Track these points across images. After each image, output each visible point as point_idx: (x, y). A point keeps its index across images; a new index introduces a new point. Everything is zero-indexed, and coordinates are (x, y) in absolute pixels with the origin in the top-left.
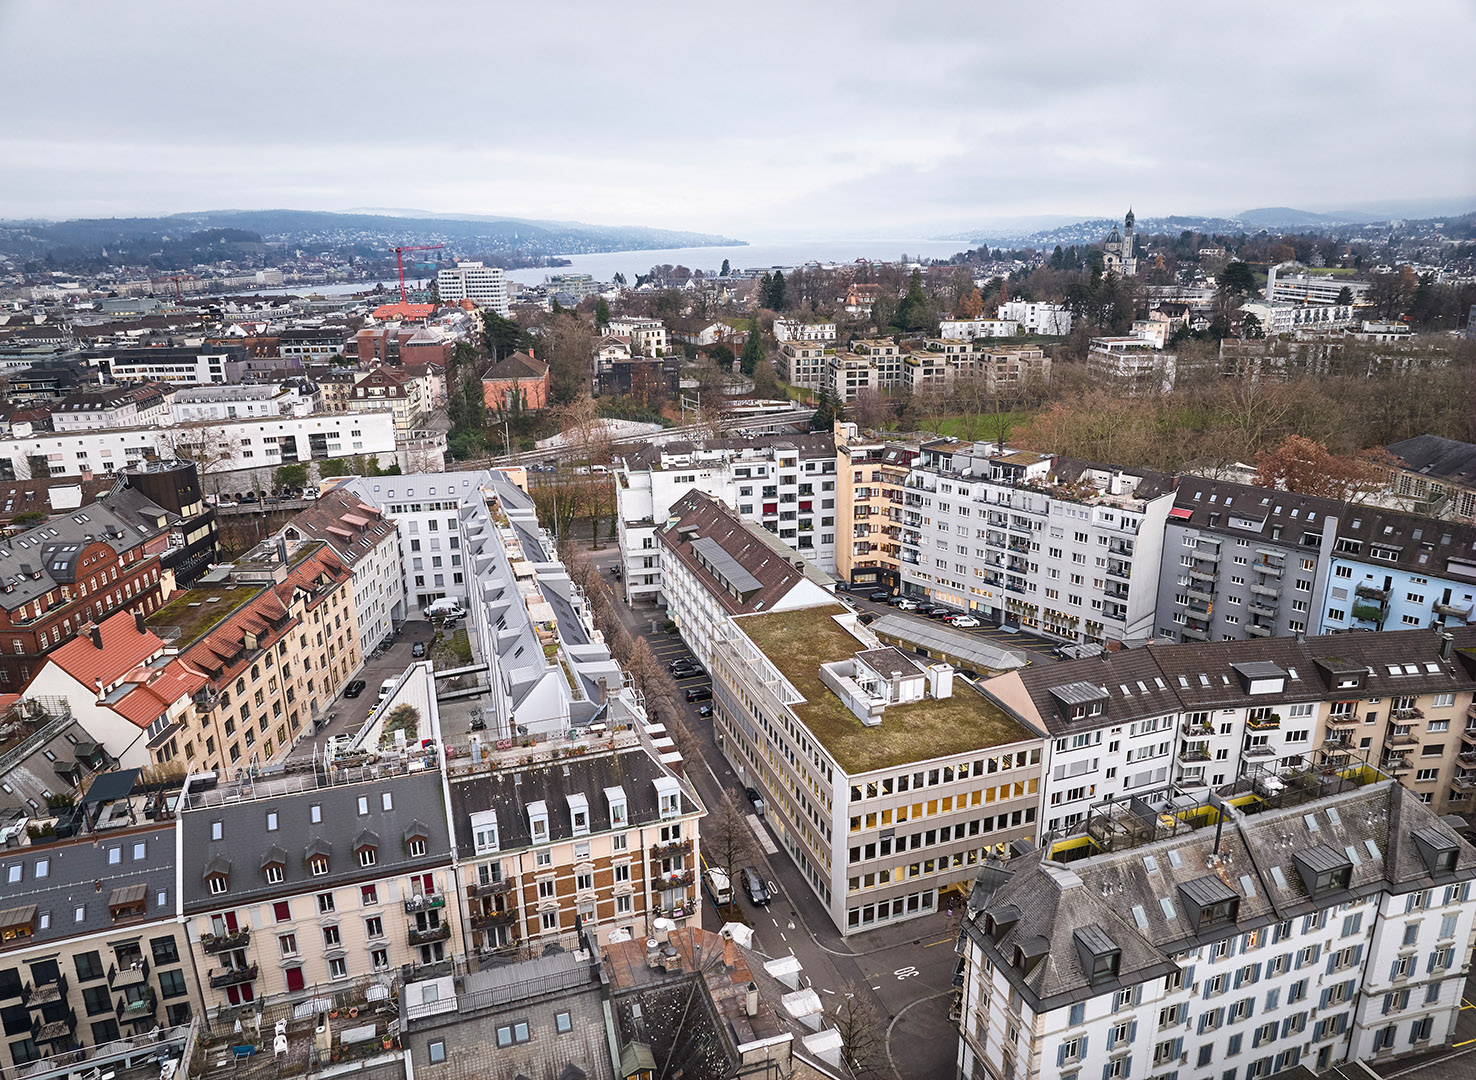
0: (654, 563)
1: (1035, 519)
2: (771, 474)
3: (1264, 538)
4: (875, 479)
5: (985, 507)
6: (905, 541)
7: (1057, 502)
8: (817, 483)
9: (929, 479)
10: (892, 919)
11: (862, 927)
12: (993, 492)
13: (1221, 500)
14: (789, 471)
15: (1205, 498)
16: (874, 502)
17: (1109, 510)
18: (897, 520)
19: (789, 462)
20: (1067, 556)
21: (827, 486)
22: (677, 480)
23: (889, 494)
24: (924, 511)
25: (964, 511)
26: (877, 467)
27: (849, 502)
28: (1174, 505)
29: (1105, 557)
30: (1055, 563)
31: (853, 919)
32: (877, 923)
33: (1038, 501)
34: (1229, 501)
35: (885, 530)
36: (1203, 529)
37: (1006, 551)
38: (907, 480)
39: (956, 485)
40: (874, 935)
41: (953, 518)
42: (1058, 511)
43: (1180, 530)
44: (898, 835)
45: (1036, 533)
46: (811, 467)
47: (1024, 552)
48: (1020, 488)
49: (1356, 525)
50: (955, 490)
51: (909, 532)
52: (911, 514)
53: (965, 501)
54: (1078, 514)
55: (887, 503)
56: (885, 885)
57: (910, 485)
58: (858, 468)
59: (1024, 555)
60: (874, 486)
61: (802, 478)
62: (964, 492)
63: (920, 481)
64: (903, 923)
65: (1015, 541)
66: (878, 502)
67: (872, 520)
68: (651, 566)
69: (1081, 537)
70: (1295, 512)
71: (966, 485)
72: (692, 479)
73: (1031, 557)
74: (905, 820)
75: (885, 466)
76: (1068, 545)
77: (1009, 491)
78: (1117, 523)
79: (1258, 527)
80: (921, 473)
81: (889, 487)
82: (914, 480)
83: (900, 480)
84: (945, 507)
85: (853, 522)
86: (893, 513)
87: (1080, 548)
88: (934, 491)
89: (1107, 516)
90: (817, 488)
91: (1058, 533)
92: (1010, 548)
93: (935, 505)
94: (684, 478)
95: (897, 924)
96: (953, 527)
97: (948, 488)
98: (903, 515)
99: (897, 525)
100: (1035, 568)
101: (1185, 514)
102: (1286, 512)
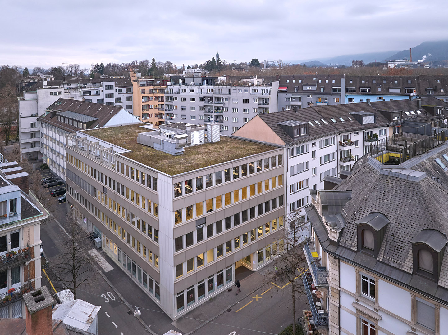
0: (37, 136)
1: (224, 96)
2: (101, 93)
3: (318, 92)
4: (151, 93)
5: (202, 96)
6: (166, 119)
7: (234, 87)
8: (123, 97)
9: (175, 88)
10: (208, 296)
11: (188, 308)
12: (205, 89)
13: (297, 81)
14: (109, 92)
15: (291, 81)
16: (150, 103)
17: (256, 88)
18: (162, 110)
19: (110, 87)
20: (241, 110)
21: (129, 99)
22: (52, 93)
23: (157, 98)
24: (174, 103)
25: (193, 99)
26: (151, 87)
27: (139, 103)
28: (279, 86)
29: (257, 107)
30: (235, 114)
31: (180, 303)
32: (198, 302)
33: (225, 89)
34: (300, 81)
35: (157, 116)
36: (293, 93)
37: (213, 114)
38: (166, 91)
39: (188, 89)
40: (197, 313)
41: (188, 103)
42: (235, 91)
43: (284, 95)
44: (208, 223)
45: (226, 103)
46: (120, 91)
47: (221, 112)
48: (217, 85)
49: (351, 82)
50: (188, 91)
51: (168, 114)
52: (168, 106)
53: (193, 95)
54: (243, 91)
55: (157, 103)
56: (202, 267)
57: (167, 93)
58: (143, 88)
59: (221, 114)
60: (150, 95)
61: (117, 95)
62: (192, 91)
63: (171, 91)
64: (215, 298)
65: (217, 108)
66: (153, 103)
67: (150, 111)
68: (35, 137)
69: (246, 101)
70: (327, 81)
71: (193, 88)
72: (60, 93)
73: (225, 114)
74: (211, 210)
75: (155, 87)
76: (241, 106)
77: (212, 87)
78: (260, 92)
79: (314, 88)
80: (172, 87)
81: (157, 95)
82: (169, 90)
83: (162, 91)
84: (184, 99)
85: (141, 112)
86: (160, 107)
87: (246, 105)
88: (178, 93)
89: (255, 90)
90: (124, 99)
91: (236, 100)
92: (215, 112)
93: (179, 99)
94: (56, 93)
95: (211, 300)
96: (188, 108)
97: (184, 91)
98: (164, 107)
99: (162, 112)
100: (227, 118)
101: (285, 89)
102: (324, 81)
